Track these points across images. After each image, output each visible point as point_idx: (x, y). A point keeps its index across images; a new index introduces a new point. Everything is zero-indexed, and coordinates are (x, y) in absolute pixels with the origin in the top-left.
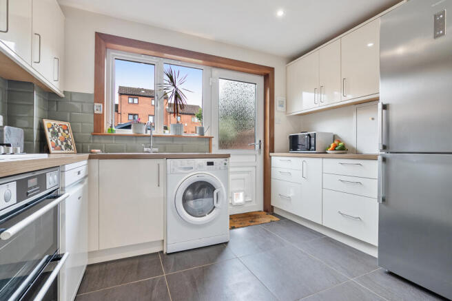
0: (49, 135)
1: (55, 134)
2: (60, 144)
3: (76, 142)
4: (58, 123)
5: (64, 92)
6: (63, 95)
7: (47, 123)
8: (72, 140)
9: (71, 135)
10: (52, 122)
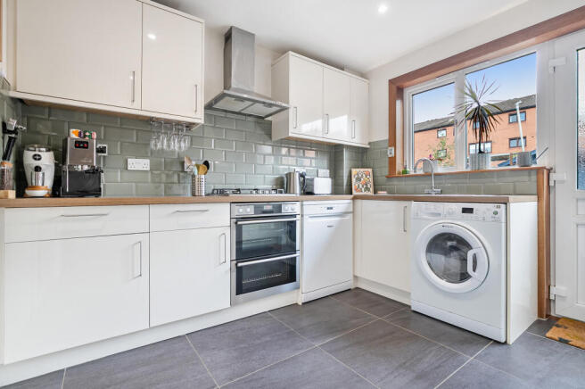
0: (354, 180)
1: (358, 179)
2: (361, 186)
3: (374, 185)
4: (362, 170)
5: (370, 144)
6: (368, 147)
7: (354, 171)
8: (372, 183)
9: (371, 179)
10: (358, 170)
